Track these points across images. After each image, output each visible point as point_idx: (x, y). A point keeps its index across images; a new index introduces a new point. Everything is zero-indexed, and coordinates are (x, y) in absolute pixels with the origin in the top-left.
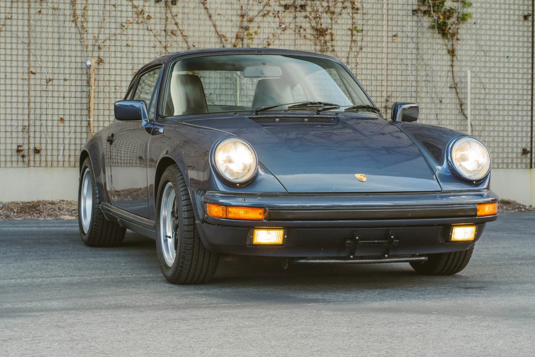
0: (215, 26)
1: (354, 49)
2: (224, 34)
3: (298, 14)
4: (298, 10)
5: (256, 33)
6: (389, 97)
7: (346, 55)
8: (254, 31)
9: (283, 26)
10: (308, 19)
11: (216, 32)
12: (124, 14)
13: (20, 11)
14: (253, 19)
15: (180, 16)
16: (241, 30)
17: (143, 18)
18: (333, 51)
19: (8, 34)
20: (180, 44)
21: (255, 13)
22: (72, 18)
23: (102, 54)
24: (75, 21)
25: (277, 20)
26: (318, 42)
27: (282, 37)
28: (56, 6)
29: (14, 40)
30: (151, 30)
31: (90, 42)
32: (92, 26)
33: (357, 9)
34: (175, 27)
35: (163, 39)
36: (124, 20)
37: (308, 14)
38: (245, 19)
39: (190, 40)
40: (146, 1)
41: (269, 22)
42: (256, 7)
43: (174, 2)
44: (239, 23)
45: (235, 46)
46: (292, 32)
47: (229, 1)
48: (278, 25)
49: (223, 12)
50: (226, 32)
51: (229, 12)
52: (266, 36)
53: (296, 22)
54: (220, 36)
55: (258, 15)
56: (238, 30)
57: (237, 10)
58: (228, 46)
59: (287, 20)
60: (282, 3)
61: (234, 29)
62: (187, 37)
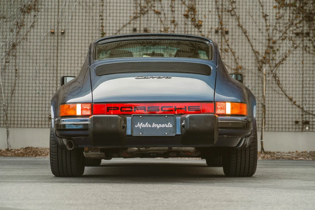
0: (252, 46)
2: (258, 51)
3: (305, 38)
4: (304, 36)
5: (278, 50)
8: (276, 49)
9: (295, 46)
10: (311, 42)
11: (253, 50)
14: (276, 42)
15: (230, 40)
16: (268, 48)
20: (230, 57)
21: (278, 38)
25: (291, 42)
27: (294, 52)
34: (227, 47)
37: (311, 38)
38: (271, 42)
39: (236, 54)
40: (210, 32)
41: (286, 43)
42: (278, 35)
43: (227, 33)
44: (267, 44)
45: (264, 58)
46: (301, 49)
47: (261, 31)
48: (291, 45)
49: (257, 38)
50: (259, 50)
51: (261, 38)
52: (284, 52)
53: (303, 43)
54: (256, 53)
55: (279, 39)
56: (267, 48)
57: (266, 36)
58: (260, 58)
59: (298, 42)
60: (295, 32)
61: (264, 48)
62: (234, 52)
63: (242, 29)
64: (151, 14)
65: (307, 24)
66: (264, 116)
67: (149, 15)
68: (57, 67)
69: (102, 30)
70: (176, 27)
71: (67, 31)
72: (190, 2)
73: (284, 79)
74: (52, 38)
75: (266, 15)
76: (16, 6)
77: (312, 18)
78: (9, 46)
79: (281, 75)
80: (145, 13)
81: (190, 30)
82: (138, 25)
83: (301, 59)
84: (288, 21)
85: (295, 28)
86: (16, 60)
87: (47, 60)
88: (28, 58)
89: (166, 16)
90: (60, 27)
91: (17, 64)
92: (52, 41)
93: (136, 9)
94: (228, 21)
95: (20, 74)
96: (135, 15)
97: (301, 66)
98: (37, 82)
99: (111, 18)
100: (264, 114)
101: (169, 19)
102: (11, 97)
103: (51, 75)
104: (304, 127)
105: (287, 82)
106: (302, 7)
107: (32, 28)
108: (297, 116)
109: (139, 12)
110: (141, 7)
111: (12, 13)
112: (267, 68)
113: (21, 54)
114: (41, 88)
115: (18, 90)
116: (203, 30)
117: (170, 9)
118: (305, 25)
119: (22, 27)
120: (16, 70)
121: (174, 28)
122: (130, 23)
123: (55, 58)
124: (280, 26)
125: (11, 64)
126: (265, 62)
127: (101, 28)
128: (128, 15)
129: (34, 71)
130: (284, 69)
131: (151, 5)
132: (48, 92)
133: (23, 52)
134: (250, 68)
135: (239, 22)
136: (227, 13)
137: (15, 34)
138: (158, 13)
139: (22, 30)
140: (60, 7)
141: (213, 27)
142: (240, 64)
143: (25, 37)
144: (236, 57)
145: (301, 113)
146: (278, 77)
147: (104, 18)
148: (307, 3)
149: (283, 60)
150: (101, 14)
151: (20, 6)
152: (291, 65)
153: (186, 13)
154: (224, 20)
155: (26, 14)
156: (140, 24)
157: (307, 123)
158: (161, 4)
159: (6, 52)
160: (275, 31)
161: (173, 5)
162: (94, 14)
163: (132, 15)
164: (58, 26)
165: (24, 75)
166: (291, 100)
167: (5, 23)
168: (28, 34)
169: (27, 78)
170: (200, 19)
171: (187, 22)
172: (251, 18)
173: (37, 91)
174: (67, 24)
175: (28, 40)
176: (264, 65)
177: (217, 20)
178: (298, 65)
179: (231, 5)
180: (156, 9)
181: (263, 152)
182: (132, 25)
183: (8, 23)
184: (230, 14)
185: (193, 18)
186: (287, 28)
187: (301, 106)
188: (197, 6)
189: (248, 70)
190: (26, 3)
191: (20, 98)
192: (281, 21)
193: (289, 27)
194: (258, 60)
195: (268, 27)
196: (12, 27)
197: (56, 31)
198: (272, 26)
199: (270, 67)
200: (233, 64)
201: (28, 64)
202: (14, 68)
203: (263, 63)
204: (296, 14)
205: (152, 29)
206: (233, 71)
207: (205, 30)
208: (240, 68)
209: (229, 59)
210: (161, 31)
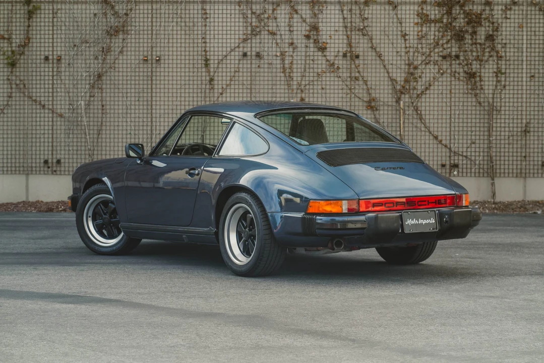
0: (388, 73)
1: (499, 87)
2: (395, 78)
3: (454, 62)
4: (452, 59)
5: (420, 77)
6: (528, 123)
7: (491, 91)
8: (418, 75)
9: (441, 71)
10: (461, 66)
11: (389, 77)
12: (320, 66)
13: (245, 66)
14: (418, 67)
15: (361, 66)
16: (408, 75)
17: (334, 68)
18: (482, 89)
19: (237, 83)
20: (362, 87)
21: (420, 62)
22: (282, 70)
23: (303, 95)
24: (284, 72)
25: (436, 67)
26: (469, 82)
27: (440, 79)
28: (270, 62)
29: (241, 87)
30: (340, 77)
31: (295, 87)
32: (296, 76)
33: (501, 57)
34: (357, 75)
35: (348, 83)
36: (320, 70)
37: (461, 61)
38: (412, 67)
39: (369, 83)
40: (336, 56)
41: (430, 69)
42: (420, 58)
43: (357, 57)
44: (406, 70)
45: (403, 87)
46: (448, 75)
47: (399, 54)
48: (437, 71)
49: (395, 62)
50: (397, 77)
51: (399, 62)
52: (428, 79)
53: (451, 68)
54: (392, 80)
55: (421, 64)
56: (406, 75)
57: (405, 60)
58: (398, 87)
59: (445, 67)
60: (441, 54)
61: (403, 75)
62: (366, 81)
63: (376, 52)
64: (265, 35)
65: (456, 44)
67: (262, 37)
68: (152, 101)
69: (204, 56)
70: (295, 50)
71: (163, 58)
72: (312, 20)
73: (427, 113)
74: (145, 66)
75: (406, 35)
76: (100, 28)
77: (462, 37)
78: (94, 76)
79: (423, 108)
80: (257, 34)
81: (311, 54)
82: (249, 49)
83: (449, 88)
84: (432, 41)
85: (441, 49)
86: (102, 93)
87: (139, 93)
88: (116, 91)
89: (283, 37)
90: (154, 53)
91: (104, 99)
92: (145, 70)
93: (247, 30)
94: (359, 43)
95: (108, 111)
96: (245, 37)
97: (448, 96)
98: (129, 120)
99: (216, 41)
101: (287, 41)
102: (98, 138)
103: (145, 111)
104: (452, 171)
105: (432, 117)
106: (451, 24)
107: (120, 54)
108: (444, 158)
109: (249, 32)
110: (252, 26)
111: (96, 36)
112: (407, 100)
113: (108, 86)
114: (133, 128)
115: (106, 130)
116: (328, 54)
117: (287, 28)
118: (453, 45)
119: (109, 54)
120: (103, 106)
121: (293, 52)
122: (238, 47)
123: (149, 91)
124: (422, 48)
125: (96, 99)
126: (404, 91)
127: (204, 53)
128: (237, 37)
129: (124, 107)
130: (428, 100)
131: (265, 24)
132: (141, 132)
133: (110, 84)
134: (386, 100)
135: (372, 44)
136: (357, 32)
137: (101, 61)
138: (273, 34)
139: (108, 57)
140: (154, 28)
141: (341, 50)
143: (113, 65)
144: (369, 86)
145: (448, 154)
146: (421, 111)
147: (208, 41)
148: (457, 18)
149: (427, 89)
150: (203, 36)
151: (105, 28)
152: (436, 96)
153: (307, 33)
154: (353, 41)
155: (113, 37)
156: (251, 47)
157: (456, 166)
158: (276, 22)
159: (90, 84)
160: (416, 54)
161: (292, 23)
162: (196, 37)
163: (241, 37)
164: (152, 51)
165: (112, 111)
166: (436, 138)
167: (87, 49)
168: (117, 61)
169: (116, 115)
170: (325, 41)
171: (308, 45)
172: (386, 37)
173: (129, 132)
174: (162, 49)
175: (117, 70)
176: (403, 96)
177: (345, 41)
178: (444, 96)
179: (363, 23)
180: (270, 28)
182: (241, 49)
183: (92, 49)
184: (361, 33)
185: (315, 40)
186: (432, 49)
187: (449, 146)
188: (320, 24)
189: (384, 102)
190: (113, 25)
191: (108, 140)
192: (424, 42)
193: (434, 49)
194: (396, 89)
195: (408, 49)
196: (96, 53)
197: (149, 57)
198: (413, 48)
199: (410, 97)
200: (365, 95)
201: (116, 99)
202: (100, 103)
203: (402, 93)
204: (443, 32)
205: (266, 54)
206: (365, 104)
207: (330, 54)
208: (374, 100)
209: (360, 90)
210: (277, 56)
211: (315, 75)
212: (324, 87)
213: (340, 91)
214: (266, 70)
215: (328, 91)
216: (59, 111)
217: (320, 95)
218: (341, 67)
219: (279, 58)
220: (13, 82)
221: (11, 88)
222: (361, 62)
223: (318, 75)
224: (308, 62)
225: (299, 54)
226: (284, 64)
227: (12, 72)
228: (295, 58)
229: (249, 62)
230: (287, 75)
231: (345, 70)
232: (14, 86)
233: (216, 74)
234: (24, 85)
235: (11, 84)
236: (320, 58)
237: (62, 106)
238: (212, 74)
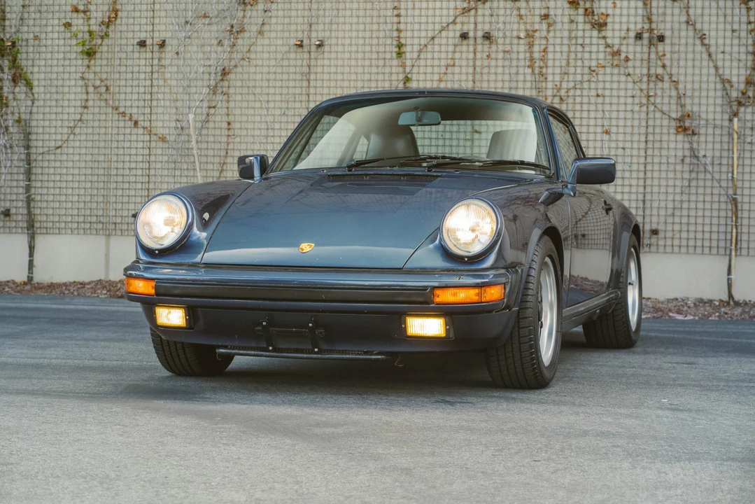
0: (716, 67)
2: (729, 78)
11: (717, 74)
13: (464, 56)
15: (668, 56)
16: (753, 73)
17: (620, 60)
19: (449, 85)
20: (667, 92)
22: (528, 63)
24: (531, 66)
28: (508, 48)
30: (629, 75)
31: (549, 92)
32: (553, 73)
34: (660, 71)
35: (644, 86)
36: (594, 63)
39: (681, 86)
40: (625, 38)
43: (661, 38)
44: (750, 63)
45: (743, 94)
47: (736, 34)
49: (728, 49)
50: (731, 75)
51: (736, 49)
54: (725, 82)
56: (748, 72)
57: (747, 46)
58: (734, 94)
61: (743, 71)
62: (676, 82)
63: (695, 30)
64: (499, 2)
66: (734, 223)
67: (495, 4)
69: (396, 39)
70: (551, 28)
71: (327, 42)
74: (299, 55)
78: (216, 73)
80: (487, 1)
81: (580, 34)
82: (472, 26)
86: (228, 101)
87: (288, 101)
88: (251, 98)
89: (531, 5)
90: (313, 35)
91: (231, 111)
92: (298, 62)
94: (664, 14)
95: (237, 132)
96: (465, 5)
98: (270, 147)
99: (417, 12)
100: (734, 219)
101: (537, 12)
107: (259, 36)
111: (220, 7)
113: (239, 91)
115: (233, 164)
116: (609, 34)
119: (241, 36)
120: (229, 124)
121: (548, 31)
122: (454, 22)
123: (305, 98)
125: (218, 111)
126: (744, 102)
127: (395, 34)
128: (452, 5)
129: (264, 126)
133: (242, 87)
134: (711, 116)
135: (689, 15)
137: (227, 49)
139: (240, 41)
141: (632, 26)
142: (688, 108)
143: (246, 55)
144: (681, 92)
147: (403, 12)
150: (396, 4)
154: (654, 11)
155: (249, 7)
156: (476, 23)
159: (209, 86)
162: (383, 5)
163: (460, 5)
164: (310, 31)
165: (244, 133)
167: (206, 28)
168: (253, 49)
169: (250, 140)
170: (603, 11)
171: (575, 18)
172: (714, 4)
174: (327, 27)
175: (253, 62)
176: (742, 109)
177: (640, 11)
181: (732, 303)
182: (458, 27)
183: (214, 28)
185: (587, 10)
189: (707, 120)
194: (730, 97)
195: (753, 25)
196: (220, 35)
197: (306, 41)
200: (674, 107)
201: (251, 112)
202: (225, 118)
203: (740, 104)
205: (501, 34)
206: (673, 124)
207: (613, 34)
208: (689, 116)
209: (665, 96)
210: (519, 38)
211: (586, 70)
212: (600, 92)
213: (630, 100)
214: (500, 63)
215: (607, 101)
216: (160, 131)
217: (592, 108)
218: (631, 56)
219: (522, 42)
220: (90, 84)
221: (87, 93)
222: (668, 48)
223: (592, 71)
224: (573, 49)
225: (558, 34)
226: (532, 52)
227: (88, 66)
228: (551, 41)
229: (471, 49)
230: (537, 71)
231: (638, 63)
232: (91, 89)
233: (415, 70)
234: (107, 88)
235: (87, 86)
236: (595, 41)
237: (164, 123)
238: (408, 70)
